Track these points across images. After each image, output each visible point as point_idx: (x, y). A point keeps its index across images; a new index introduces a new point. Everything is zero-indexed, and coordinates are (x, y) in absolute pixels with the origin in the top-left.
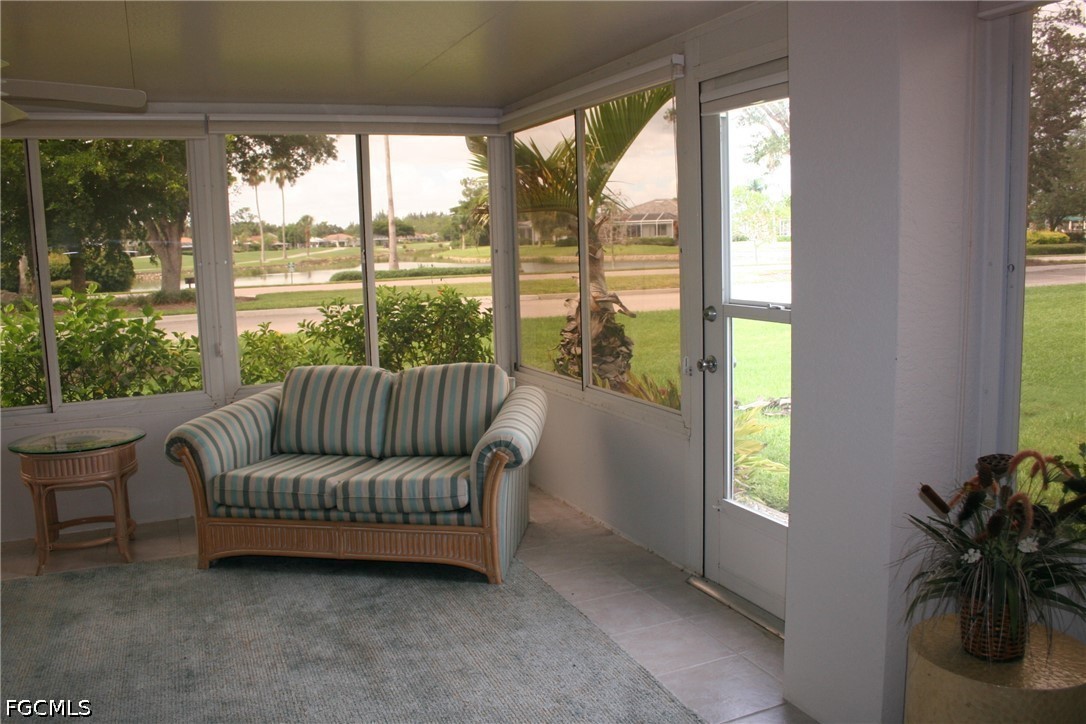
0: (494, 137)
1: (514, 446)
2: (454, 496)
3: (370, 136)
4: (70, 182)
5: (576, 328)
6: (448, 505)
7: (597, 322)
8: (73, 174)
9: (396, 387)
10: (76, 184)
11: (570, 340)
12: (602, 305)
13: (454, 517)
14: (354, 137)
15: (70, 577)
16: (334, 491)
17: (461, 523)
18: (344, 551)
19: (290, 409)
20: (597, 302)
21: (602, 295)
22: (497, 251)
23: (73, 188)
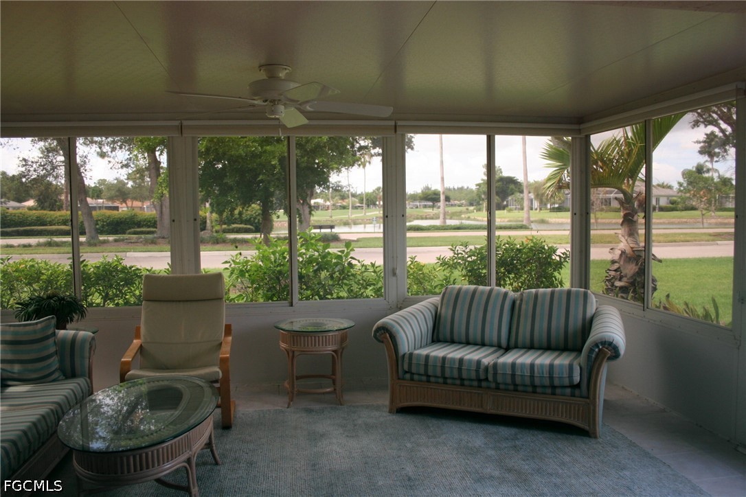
0: (576, 138)
1: (615, 345)
2: (571, 376)
3: (496, 136)
4: (273, 163)
5: (619, 268)
6: (566, 382)
7: (634, 264)
8: (274, 158)
9: (518, 302)
10: (276, 164)
11: (614, 276)
12: (637, 253)
13: (568, 391)
14: (486, 136)
15: (309, 411)
16: (487, 368)
17: (573, 395)
18: (489, 408)
19: (446, 313)
20: (633, 251)
21: (636, 246)
22: (575, 214)
23: (274, 166)
